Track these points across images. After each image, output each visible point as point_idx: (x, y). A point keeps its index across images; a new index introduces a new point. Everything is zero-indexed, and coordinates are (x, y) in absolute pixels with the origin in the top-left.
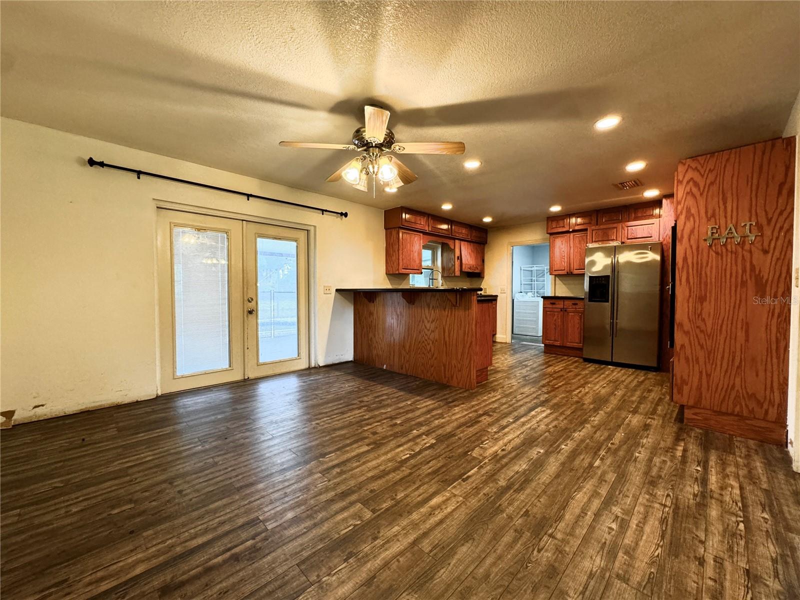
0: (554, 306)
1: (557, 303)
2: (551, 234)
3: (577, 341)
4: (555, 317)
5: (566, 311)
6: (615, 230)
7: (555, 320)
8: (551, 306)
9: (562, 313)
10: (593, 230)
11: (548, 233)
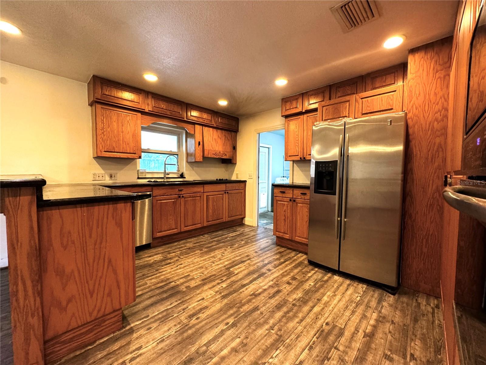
0: (284, 195)
1: (286, 192)
2: (287, 117)
3: (305, 236)
4: (285, 208)
5: (294, 201)
6: (348, 104)
7: (285, 211)
8: (280, 195)
9: (291, 203)
10: (323, 107)
11: (282, 116)
